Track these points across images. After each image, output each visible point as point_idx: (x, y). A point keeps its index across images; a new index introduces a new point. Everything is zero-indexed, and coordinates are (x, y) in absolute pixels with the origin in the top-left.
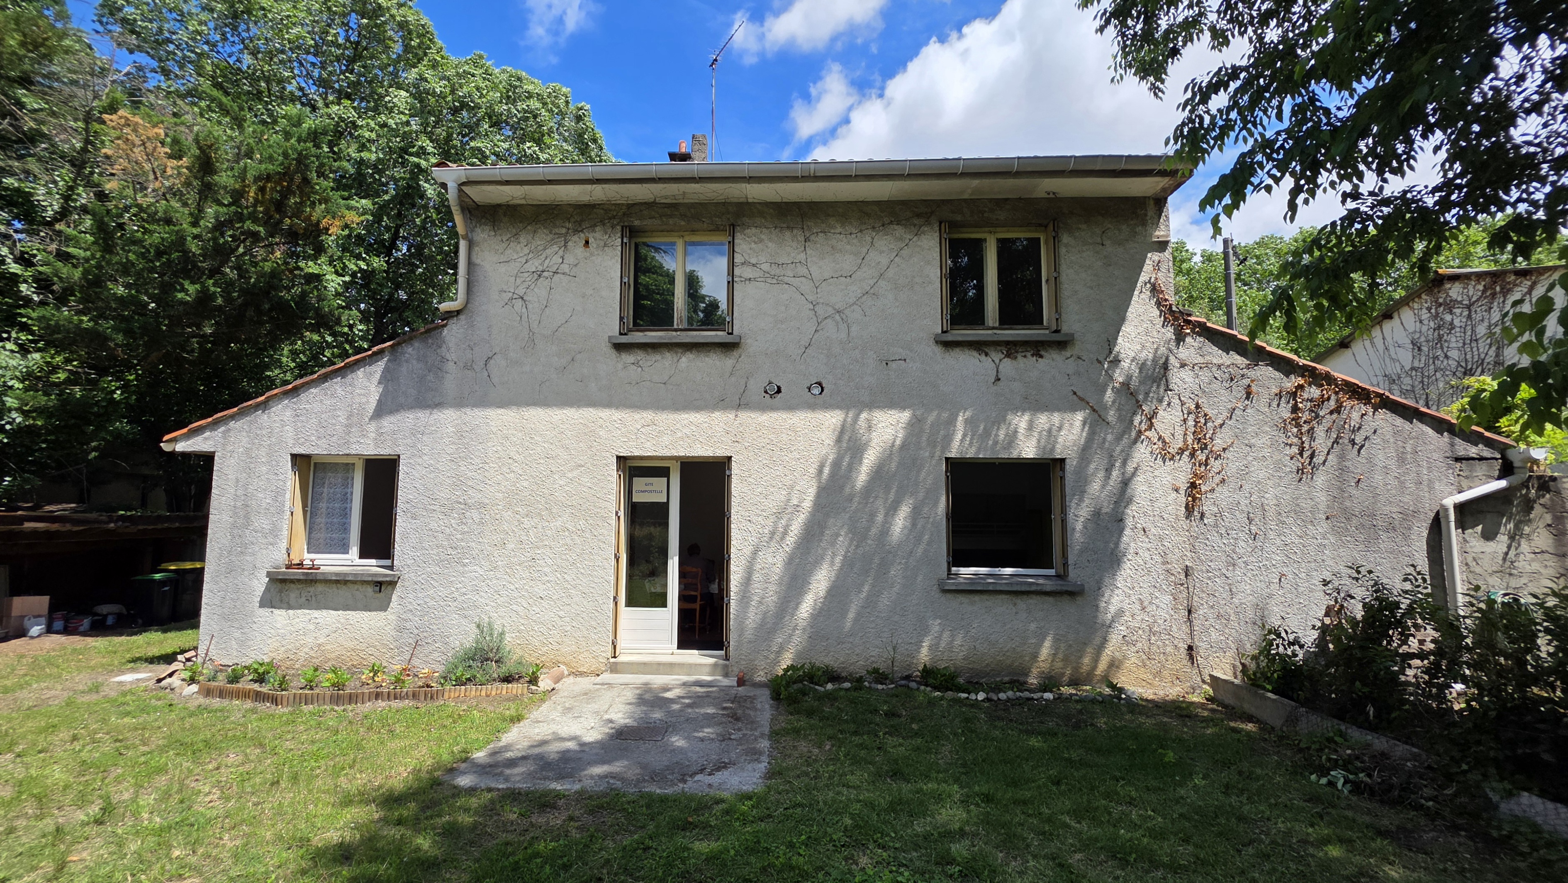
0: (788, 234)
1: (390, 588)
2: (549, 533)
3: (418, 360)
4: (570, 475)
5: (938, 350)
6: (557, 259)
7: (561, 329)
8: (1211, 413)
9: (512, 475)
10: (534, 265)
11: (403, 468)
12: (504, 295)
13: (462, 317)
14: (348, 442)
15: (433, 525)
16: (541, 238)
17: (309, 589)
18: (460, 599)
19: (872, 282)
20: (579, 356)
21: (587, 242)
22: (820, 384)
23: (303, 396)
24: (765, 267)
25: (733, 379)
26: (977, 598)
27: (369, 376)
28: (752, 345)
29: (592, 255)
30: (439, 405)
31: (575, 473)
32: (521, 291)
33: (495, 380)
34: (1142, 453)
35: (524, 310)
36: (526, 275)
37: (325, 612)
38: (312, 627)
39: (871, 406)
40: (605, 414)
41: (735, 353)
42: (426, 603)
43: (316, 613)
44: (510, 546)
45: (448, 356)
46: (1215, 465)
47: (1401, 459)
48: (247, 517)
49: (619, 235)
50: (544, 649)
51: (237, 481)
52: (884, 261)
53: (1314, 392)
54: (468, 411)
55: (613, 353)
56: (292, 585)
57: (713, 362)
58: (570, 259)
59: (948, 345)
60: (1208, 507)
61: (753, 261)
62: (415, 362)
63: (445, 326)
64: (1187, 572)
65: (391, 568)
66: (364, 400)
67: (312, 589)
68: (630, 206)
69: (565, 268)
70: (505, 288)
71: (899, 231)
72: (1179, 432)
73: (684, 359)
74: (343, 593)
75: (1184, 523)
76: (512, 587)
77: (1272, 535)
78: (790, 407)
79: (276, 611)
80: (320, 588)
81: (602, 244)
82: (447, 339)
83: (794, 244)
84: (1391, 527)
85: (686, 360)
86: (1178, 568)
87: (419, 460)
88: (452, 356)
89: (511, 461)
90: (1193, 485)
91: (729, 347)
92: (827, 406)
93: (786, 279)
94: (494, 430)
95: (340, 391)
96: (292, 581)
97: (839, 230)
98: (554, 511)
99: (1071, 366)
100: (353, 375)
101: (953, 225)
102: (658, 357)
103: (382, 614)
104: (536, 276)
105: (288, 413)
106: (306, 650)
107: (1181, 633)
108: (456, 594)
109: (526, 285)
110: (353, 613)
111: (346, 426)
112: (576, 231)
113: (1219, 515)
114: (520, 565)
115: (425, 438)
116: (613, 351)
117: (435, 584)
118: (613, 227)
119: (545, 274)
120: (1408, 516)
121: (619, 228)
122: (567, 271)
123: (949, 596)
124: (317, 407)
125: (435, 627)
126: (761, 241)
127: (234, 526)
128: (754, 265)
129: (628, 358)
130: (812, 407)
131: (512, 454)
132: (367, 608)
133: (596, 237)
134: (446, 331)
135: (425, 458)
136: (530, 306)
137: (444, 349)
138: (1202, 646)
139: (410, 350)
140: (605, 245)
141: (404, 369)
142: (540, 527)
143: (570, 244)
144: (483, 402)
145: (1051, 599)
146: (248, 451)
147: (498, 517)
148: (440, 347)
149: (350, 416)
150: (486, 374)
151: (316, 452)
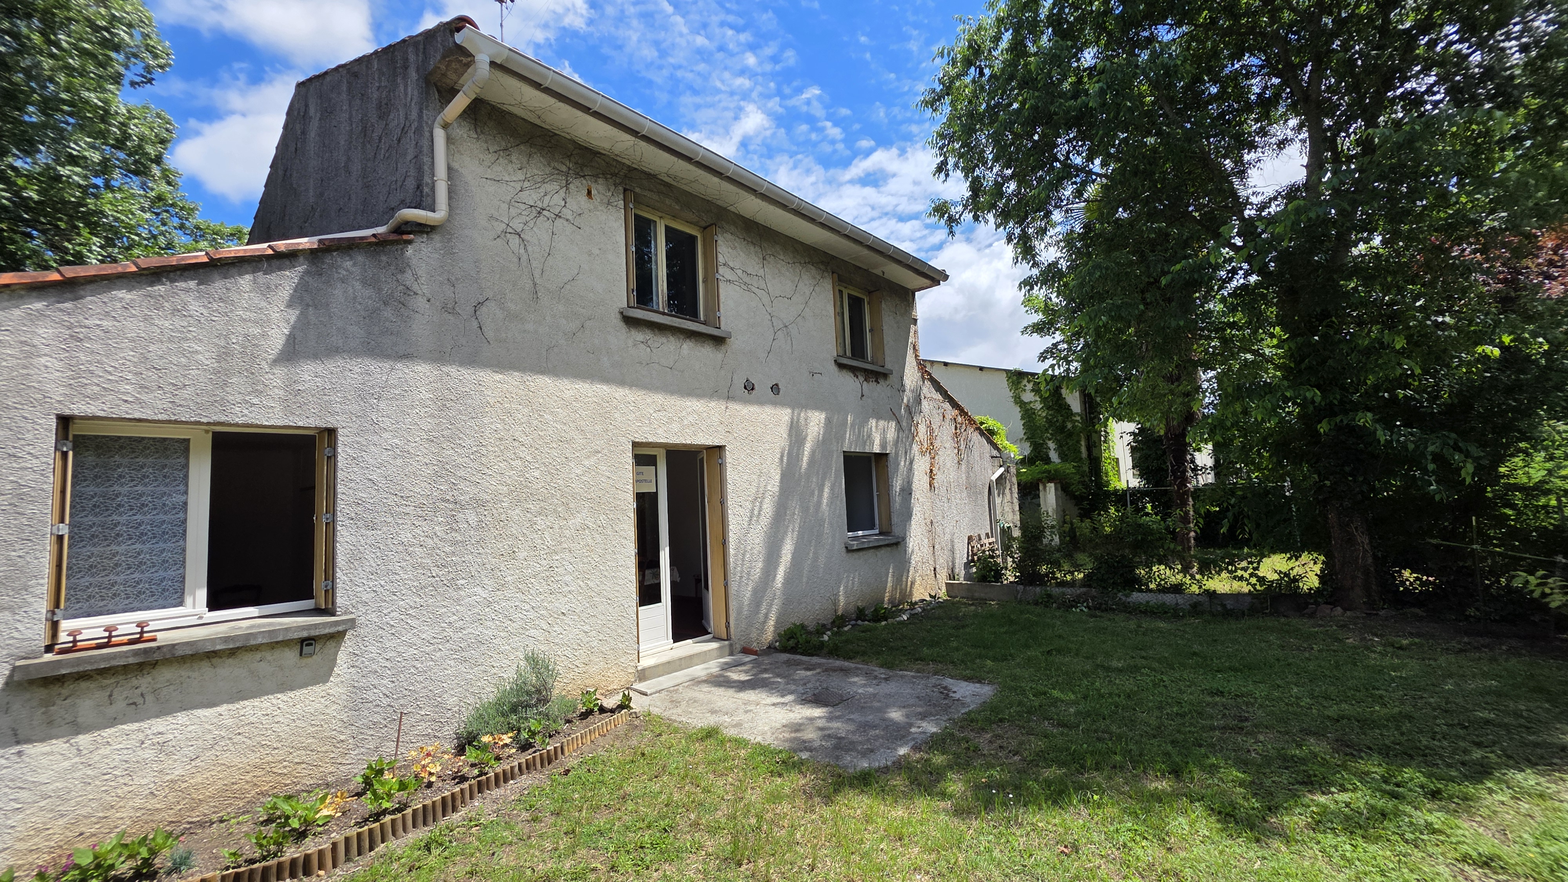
1: (331, 644)
5: (836, 369)
6: (557, 200)
7: (568, 287)
8: (934, 428)
11: (345, 450)
12: (495, 224)
13: (436, 237)
16: (538, 167)
20: (588, 324)
21: (589, 193)
22: (777, 385)
24: (739, 272)
25: (723, 373)
26: (860, 554)
27: (266, 291)
28: (735, 343)
29: (596, 208)
30: (406, 356)
31: (593, 460)
32: (517, 225)
33: (490, 333)
34: (915, 450)
35: (522, 251)
36: (523, 207)
38: (148, 754)
39: (806, 407)
40: (620, 392)
41: (723, 348)
45: (415, 287)
46: (936, 459)
47: (980, 459)
49: (622, 196)
52: (807, 292)
56: (82, 685)
57: (705, 353)
58: (572, 204)
59: (840, 367)
60: (936, 484)
61: (731, 265)
63: (410, 242)
64: (931, 524)
65: (329, 611)
67: (144, 683)
68: (631, 169)
69: (568, 214)
70: (496, 214)
71: (814, 271)
72: (926, 438)
73: (685, 346)
77: (953, 499)
78: (761, 403)
81: (606, 201)
82: (414, 262)
83: (757, 260)
84: (979, 493)
86: (929, 522)
88: (424, 288)
90: (931, 471)
91: (718, 341)
92: (783, 404)
93: (754, 289)
96: (85, 675)
97: (782, 257)
99: (889, 391)
100: (229, 283)
101: (838, 279)
102: (664, 340)
104: (534, 214)
107: (932, 562)
109: (523, 219)
112: (578, 175)
113: (939, 489)
116: (623, 324)
117: (414, 624)
118: (616, 185)
119: (545, 213)
120: (983, 486)
121: (621, 189)
122: (570, 218)
123: (850, 555)
125: (419, 688)
126: (735, 248)
128: (732, 269)
129: (639, 335)
130: (775, 404)
133: (599, 190)
134: (410, 251)
136: (530, 249)
138: (938, 567)
140: (609, 203)
143: (571, 186)
144: (472, 360)
148: (402, 271)
149: (224, 354)
150: (475, 324)
151: (137, 415)
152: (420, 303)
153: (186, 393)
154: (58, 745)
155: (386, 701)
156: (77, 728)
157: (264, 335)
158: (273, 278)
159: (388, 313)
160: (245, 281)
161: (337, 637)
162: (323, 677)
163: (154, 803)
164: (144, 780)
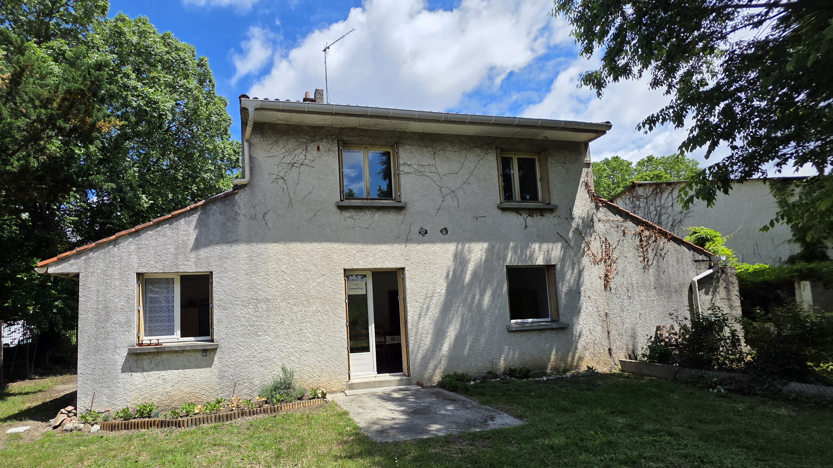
0: (425, 149)
1: (212, 353)
2: (308, 314)
3: (220, 214)
4: (318, 280)
5: (499, 212)
6: (302, 157)
7: (307, 197)
8: (611, 242)
9: (284, 282)
10: (288, 159)
11: (215, 280)
12: (272, 176)
13: (247, 188)
14: (177, 265)
15: (238, 313)
16: (292, 144)
17: (157, 358)
18: (258, 356)
19: (467, 177)
20: (318, 212)
21: (318, 148)
22: (446, 229)
23: (143, 236)
24: (415, 166)
25: (403, 226)
26: (524, 334)
27: (189, 223)
28: (411, 208)
29: (322, 155)
30: (236, 241)
31: (321, 279)
32: (282, 174)
33: (270, 226)
34: (586, 261)
35: (285, 185)
36: (284, 165)
37: (169, 372)
38: (161, 382)
39: (471, 240)
40: (336, 245)
41: (403, 212)
42: (237, 360)
43: (163, 373)
44: (286, 323)
45: (239, 211)
46: (614, 266)
47: (678, 262)
48: (108, 315)
49: (337, 145)
50: (311, 380)
51: (98, 291)
52: (472, 166)
53: (647, 233)
54: (255, 245)
55: (337, 211)
56: (145, 357)
57: (391, 217)
58: (309, 157)
59: (504, 210)
60: (612, 285)
61: (409, 163)
62: (218, 215)
63: (237, 193)
64: (606, 315)
65: (212, 341)
66: (186, 238)
67: (159, 358)
68: (341, 129)
69: (307, 162)
70: (272, 172)
71: (478, 151)
72: (600, 251)
73: (376, 215)
74: (182, 358)
75: (604, 293)
76: (289, 346)
77: (636, 297)
78: (433, 241)
79: (134, 374)
80: (164, 356)
81: (327, 149)
82: (238, 201)
83: (429, 155)
84: (676, 291)
85: (378, 216)
86: (603, 314)
87: (226, 275)
88: (242, 211)
89: (283, 273)
90: (606, 276)
91: (400, 209)
92: (450, 241)
93: (426, 174)
94: (272, 255)
95: (169, 233)
96: (144, 354)
97: (450, 149)
98: (311, 301)
99: (556, 220)
100: (178, 223)
101: (502, 150)
102: (363, 214)
103: (209, 369)
104: (290, 166)
105: (133, 247)
106: (159, 396)
107: (606, 343)
108: (255, 354)
109: (284, 170)
110: (189, 370)
111: (175, 254)
112: (312, 141)
113: (616, 289)
114: (293, 333)
115: (228, 261)
116: (338, 210)
117: (242, 348)
118: (333, 140)
119: (296, 165)
120: (681, 285)
121: (336, 141)
122: (308, 164)
123: (512, 334)
124: (153, 243)
125: (244, 374)
126: (412, 153)
127: (98, 321)
128: (409, 165)
129: (347, 214)
130: (443, 241)
131: (283, 269)
132: (198, 367)
133: (323, 145)
134: (237, 197)
135: (229, 273)
136: (288, 183)
137: (237, 207)
138: (614, 348)
139: (215, 207)
140: (329, 150)
141: (212, 219)
142: (303, 311)
143: (309, 148)
144: (264, 239)
145: (554, 332)
146: (104, 272)
147: (278, 306)
148: (234, 206)
149: (177, 248)
150: (264, 222)
151: (155, 271)
152: (241, 218)
153: (167, 263)
154: (139, 374)
155: (231, 378)
156: (144, 370)
157: (189, 239)
158: (191, 218)
159: (229, 224)
160: (182, 221)
161: (214, 350)
162: (209, 365)
163: (162, 398)
164: (160, 390)
